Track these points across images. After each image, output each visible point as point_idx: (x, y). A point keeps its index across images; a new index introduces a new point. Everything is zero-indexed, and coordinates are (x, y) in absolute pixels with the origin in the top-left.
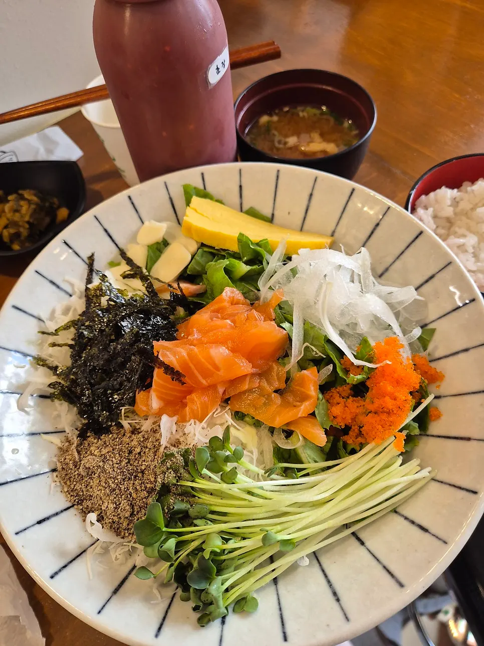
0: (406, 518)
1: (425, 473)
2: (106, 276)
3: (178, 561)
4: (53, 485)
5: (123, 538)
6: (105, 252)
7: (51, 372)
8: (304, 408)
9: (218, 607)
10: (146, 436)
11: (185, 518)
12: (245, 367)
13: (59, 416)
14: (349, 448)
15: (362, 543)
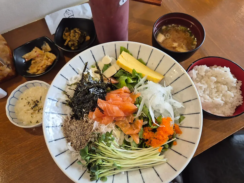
0: (155, 171)
1: (165, 160)
2: (89, 73)
3: (89, 162)
4: (61, 130)
5: (76, 151)
6: (91, 62)
7: (67, 97)
8: (136, 131)
9: (96, 178)
10: (89, 125)
11: (94, 152)
12: (122, 114)
13: (67, 110)
14: (146, 146)
15: (141, 173)
